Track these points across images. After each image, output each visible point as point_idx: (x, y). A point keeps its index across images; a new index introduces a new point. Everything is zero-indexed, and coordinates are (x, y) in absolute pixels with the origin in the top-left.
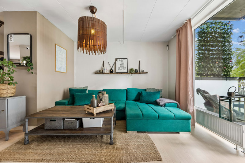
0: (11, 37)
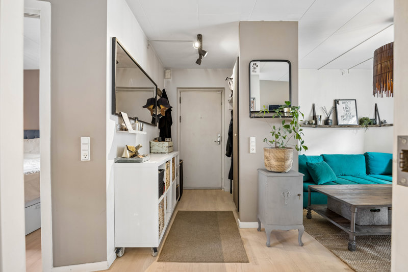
0: (255, 66)
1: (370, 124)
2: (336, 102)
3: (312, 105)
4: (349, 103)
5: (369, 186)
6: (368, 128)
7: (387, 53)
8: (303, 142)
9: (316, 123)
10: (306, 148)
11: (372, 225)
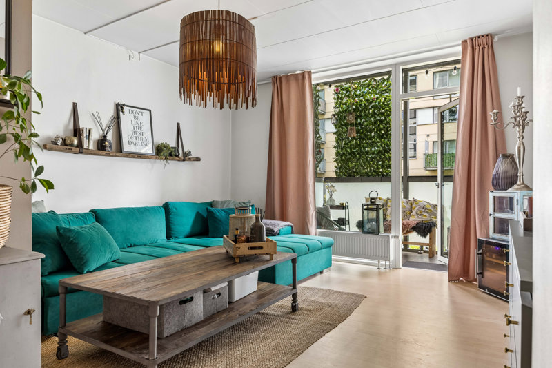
1: (171, 155)
2: (119, 108)
3: (71, 105)
4: (140, 114)
5: (174, 258)
6: (169, 161)
7: (198, 25)
8: (40, 170)
9: (80, 145)
10: (49, 185)
11: (183, 330)
